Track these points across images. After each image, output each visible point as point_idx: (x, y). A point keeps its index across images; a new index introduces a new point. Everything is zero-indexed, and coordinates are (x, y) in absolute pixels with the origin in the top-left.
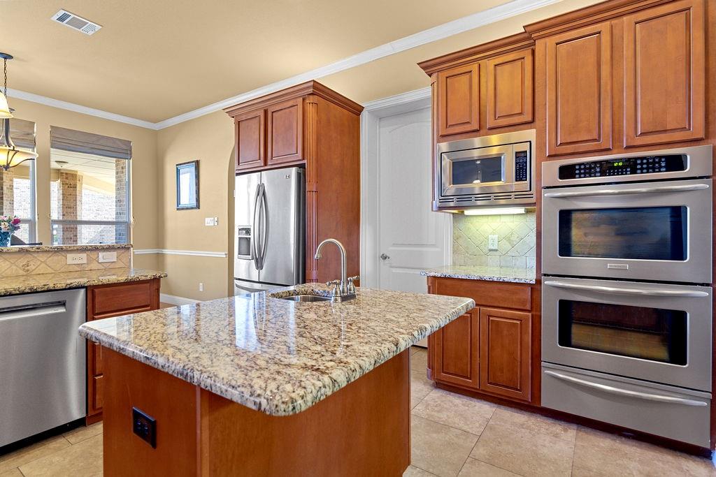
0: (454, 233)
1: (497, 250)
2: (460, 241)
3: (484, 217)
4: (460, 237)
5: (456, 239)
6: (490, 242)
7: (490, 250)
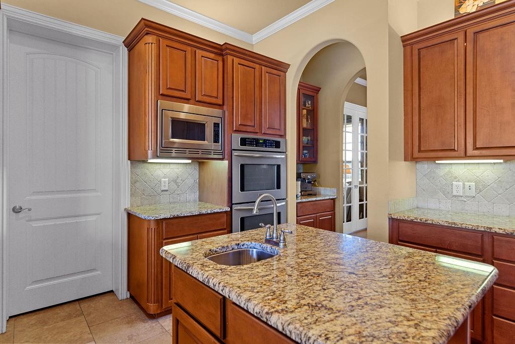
0: (132, 178)
1: (167, 191)
2: (138, 184)
3: (158, 164)
4: (138, 181)
5: (133, 183)
6: (163, 184)
7: (162, 191)
